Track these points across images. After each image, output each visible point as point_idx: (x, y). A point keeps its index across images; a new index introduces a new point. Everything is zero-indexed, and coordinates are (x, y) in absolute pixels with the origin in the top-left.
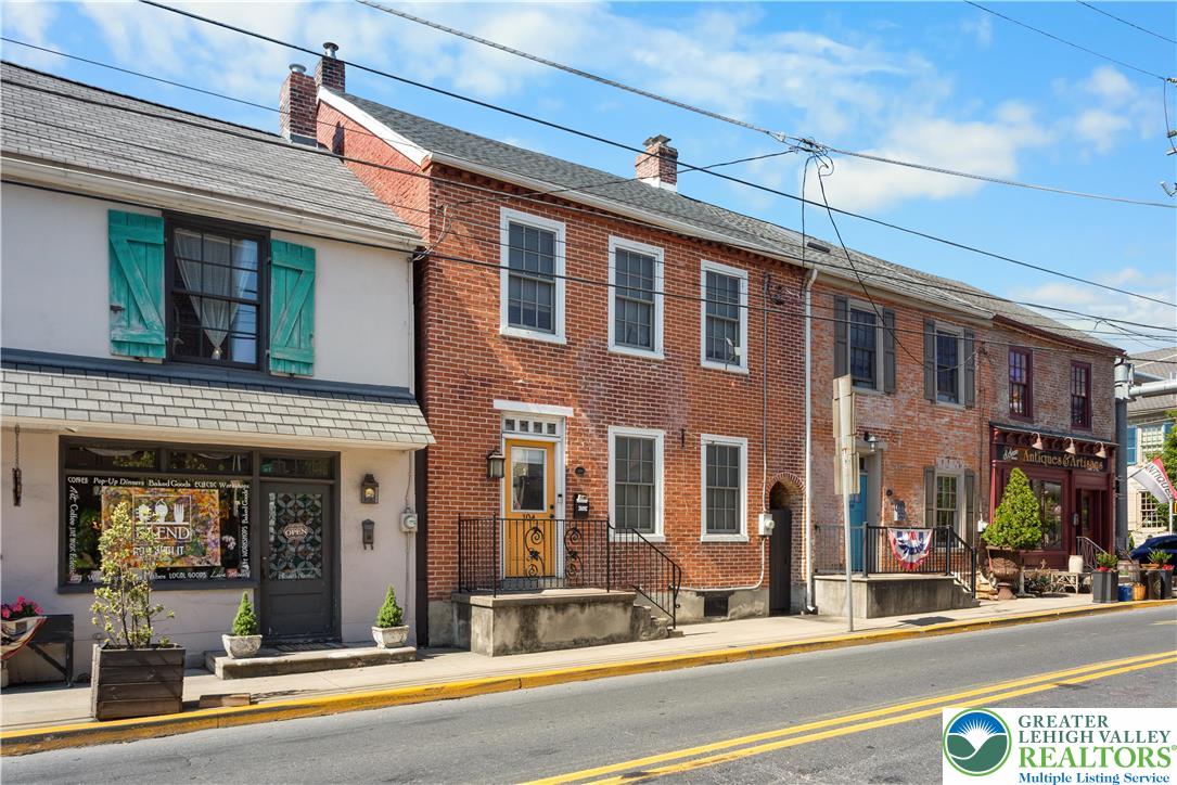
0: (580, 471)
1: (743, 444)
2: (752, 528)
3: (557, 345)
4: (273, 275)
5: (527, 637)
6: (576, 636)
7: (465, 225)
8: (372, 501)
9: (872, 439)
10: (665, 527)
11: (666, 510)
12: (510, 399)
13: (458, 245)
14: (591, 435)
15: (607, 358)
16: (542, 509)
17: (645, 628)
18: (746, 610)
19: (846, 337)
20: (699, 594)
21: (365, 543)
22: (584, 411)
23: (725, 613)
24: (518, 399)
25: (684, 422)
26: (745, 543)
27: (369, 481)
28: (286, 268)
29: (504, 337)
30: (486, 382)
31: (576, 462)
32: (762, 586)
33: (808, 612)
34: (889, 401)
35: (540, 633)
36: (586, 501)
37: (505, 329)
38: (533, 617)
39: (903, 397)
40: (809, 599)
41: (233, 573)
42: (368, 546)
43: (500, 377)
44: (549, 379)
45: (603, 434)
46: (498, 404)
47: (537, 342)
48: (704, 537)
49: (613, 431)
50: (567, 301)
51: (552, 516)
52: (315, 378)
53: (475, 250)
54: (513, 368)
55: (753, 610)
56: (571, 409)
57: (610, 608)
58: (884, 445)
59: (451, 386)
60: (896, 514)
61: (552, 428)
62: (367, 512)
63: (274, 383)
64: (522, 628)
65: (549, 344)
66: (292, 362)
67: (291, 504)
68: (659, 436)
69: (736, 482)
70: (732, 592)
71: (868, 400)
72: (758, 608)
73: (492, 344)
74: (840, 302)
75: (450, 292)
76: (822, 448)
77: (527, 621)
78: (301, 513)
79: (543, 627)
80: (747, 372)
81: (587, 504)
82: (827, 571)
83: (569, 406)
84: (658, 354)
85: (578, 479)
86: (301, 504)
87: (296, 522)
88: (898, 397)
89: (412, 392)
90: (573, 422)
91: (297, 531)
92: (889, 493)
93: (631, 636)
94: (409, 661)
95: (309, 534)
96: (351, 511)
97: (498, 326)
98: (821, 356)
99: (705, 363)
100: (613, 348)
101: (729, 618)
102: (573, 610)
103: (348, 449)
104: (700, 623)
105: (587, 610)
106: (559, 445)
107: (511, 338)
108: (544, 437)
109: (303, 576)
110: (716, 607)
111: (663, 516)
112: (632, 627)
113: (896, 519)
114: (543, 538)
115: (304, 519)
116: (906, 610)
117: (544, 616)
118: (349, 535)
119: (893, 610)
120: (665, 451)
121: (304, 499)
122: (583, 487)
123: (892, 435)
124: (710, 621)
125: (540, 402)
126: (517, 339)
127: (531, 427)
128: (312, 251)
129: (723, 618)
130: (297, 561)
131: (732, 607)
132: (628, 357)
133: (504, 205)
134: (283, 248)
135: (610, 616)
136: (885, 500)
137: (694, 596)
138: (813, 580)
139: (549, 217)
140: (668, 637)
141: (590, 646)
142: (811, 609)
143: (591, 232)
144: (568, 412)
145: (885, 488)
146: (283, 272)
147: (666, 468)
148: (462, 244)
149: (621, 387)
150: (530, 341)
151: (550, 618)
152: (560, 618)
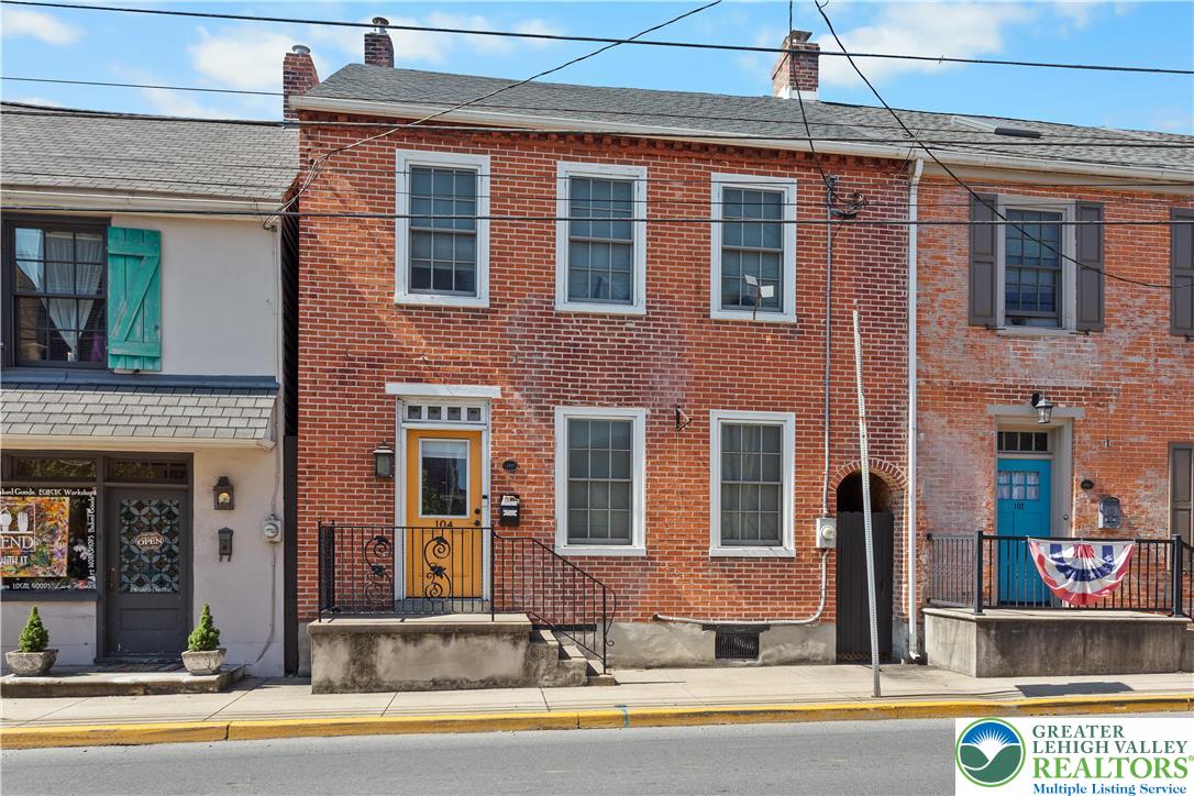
0: (510, 466)
1: (788, 421)
2: (803, 538)
3: (477, 310)
4: (109, 265)
5: (361, 672)
6: (437, 675)
7: (348, 178)
8: (230, 506)
9: (1042, 403)
10: (647, 536)
11: (647, 514)
12: (408, 380)
13: (338, 203)
14: (528, 420)
15: (553, 319)
16: (464, 513)
17: (548, 671)
18: (794, 652)
19: (993, 252)
20: (705, 627)
21: (221, 554)
22: (517, 389)
23: (754, 654)
24: (420, 381)
25: (681, 395)
26: (791, 559)
27: (224, 484)
28: (125, 256)
29: (400, 306)
30: (374, 363)
31: (505, 455)
32: (823, 620)
33: (910, 661)
34: (1089, 344)
35: (381, 669)
36: (515, 503)
37: (402, 295)
38: (370, 647)
39: (1118, 336)
40: (913, 641)
41: (80, 585)
42: (225, 558)
43: (395, 355)
44: (463, 353)
45: (548, 418)
46: (392, 388)
47: (446, 309)
48: (716, 548)
49: (562, 414)
50: (491, 253)
51: (478, 523)
52: (163, 373)
53: (360, 207)
54: (413, 343)
55: (805, 654)
56: (498, 388)
57: (490, 642)
58: (1078, 413)
59: (329, 371)
60: (1101, 516)
61: (474, 413)
62: (224, 520)
63: (118, 382)
64: (354, 661)
65: (465, 309)
66: (135, 357)
67: (145, 511)
68: (639, 416)
69: (776, 473)
70: (767, 627)
71: (1041, 345)
72: (814, 651)
73: (384, 317)
74: (983, 202)
75: (327, 260)
76: (944, 421)
77: (360, 652)
78: (156, 521)
79: (385, 662)
80: (793, 319)
81: (517, 508)
82: (940, 602)
83: (495, 384)
84: (639, 308)
85: (508, 475)
86: (156, 511)
87: (151, 530)
88: (1107, 336)
89: (280, 380)
90: (500, 403)
91: (149, 541)
92: (1087, 485)
93: (526, 680)
94: (207, 692)
95: (165, 544)
96: (206, 519)
97: (392, 294)
98: (941, 286)
99: (717, 312)
100: (562, 304)
101: (759, 661)
102: (430, 642)
103: (201, 450)
104: (707, 666)
105: (453, 642)
106: (484, 434)
107: (409, 307)
108: (463, 425)
109: (158, 590)
110: (736, 645)
111: (643, 522)
112: (527, 668)
113: (1101, 525)
114: (451, 550)
115: (159, 527)
116: (1068, 667)
117: (385, 648)
118: (204, 544)
119: (1036, 666)
120: (648, 435)
121: (161, 506)
122: (514, 486)
123: (1097, 395)
124: (725, 666)
125: (451, 382)
126: (419, 308)
127: (444, 414)
128: (156, 235)
129: (748, 662)
130: (150, 573)
131: (765, 646)
132: (587, 315)
133: (400, 146)
134: (121, 234)
135: (492, 653)
136: (1078, 497)
137: (698, 631)
138: (921, 615)
139: (467, 151)
140: (588, 684)
141: (459, 688)
142: (914, 656)
143: (525, 161)
144: (494, 392)
145: (1079, 477)
146: (122, 261)
147: (648, 458)
148: (342, 202)
149: (575, 354)
150: (438, 308)
151: (396, 650)
152: (411, 651)
